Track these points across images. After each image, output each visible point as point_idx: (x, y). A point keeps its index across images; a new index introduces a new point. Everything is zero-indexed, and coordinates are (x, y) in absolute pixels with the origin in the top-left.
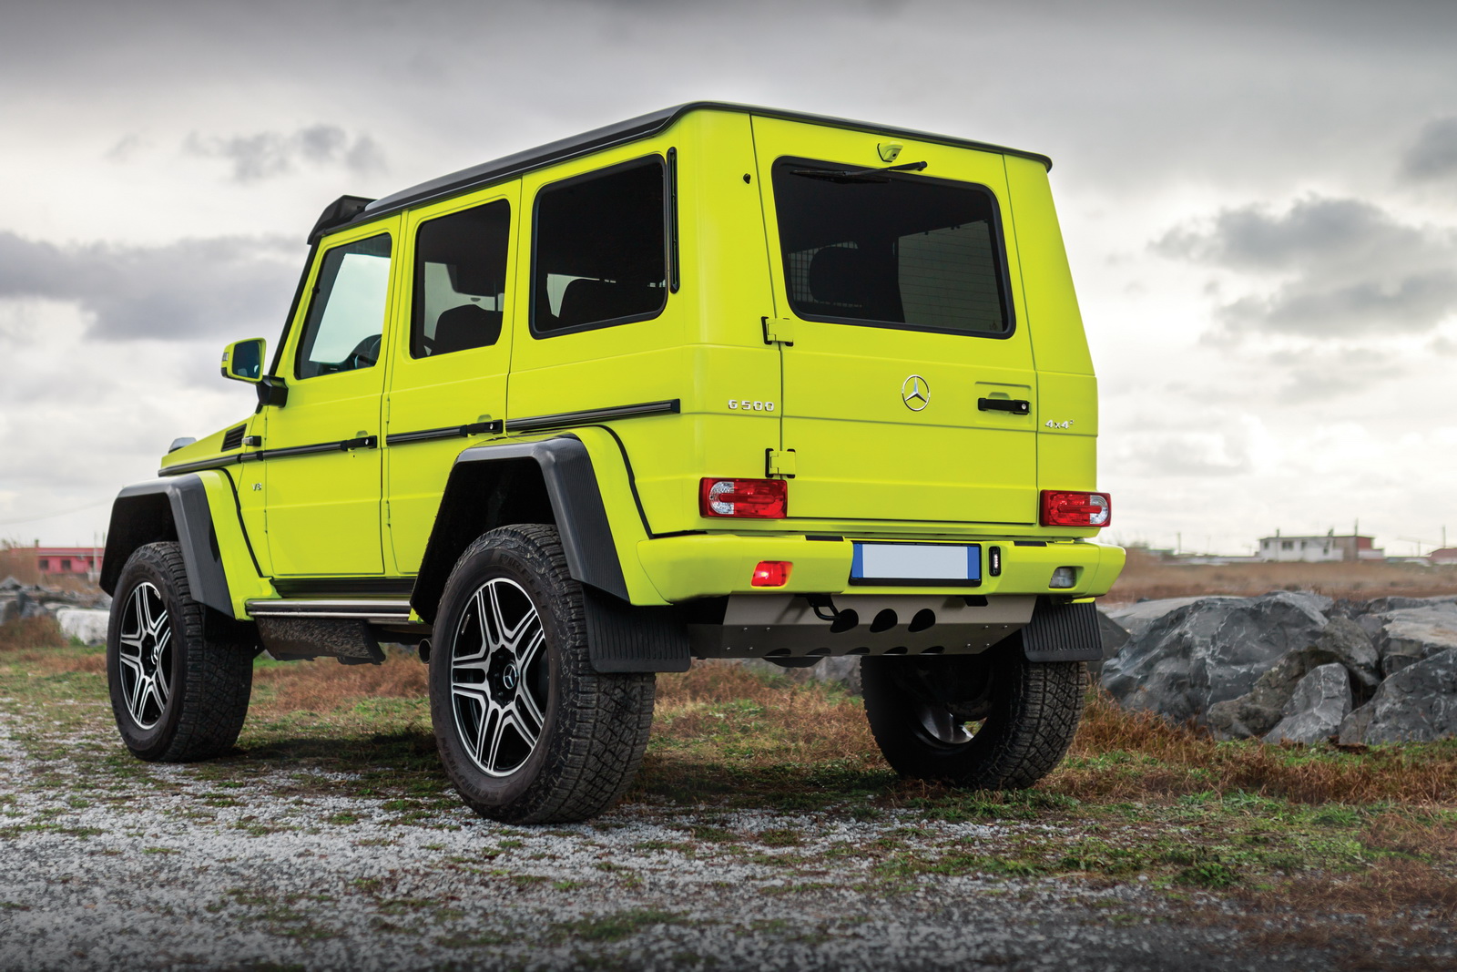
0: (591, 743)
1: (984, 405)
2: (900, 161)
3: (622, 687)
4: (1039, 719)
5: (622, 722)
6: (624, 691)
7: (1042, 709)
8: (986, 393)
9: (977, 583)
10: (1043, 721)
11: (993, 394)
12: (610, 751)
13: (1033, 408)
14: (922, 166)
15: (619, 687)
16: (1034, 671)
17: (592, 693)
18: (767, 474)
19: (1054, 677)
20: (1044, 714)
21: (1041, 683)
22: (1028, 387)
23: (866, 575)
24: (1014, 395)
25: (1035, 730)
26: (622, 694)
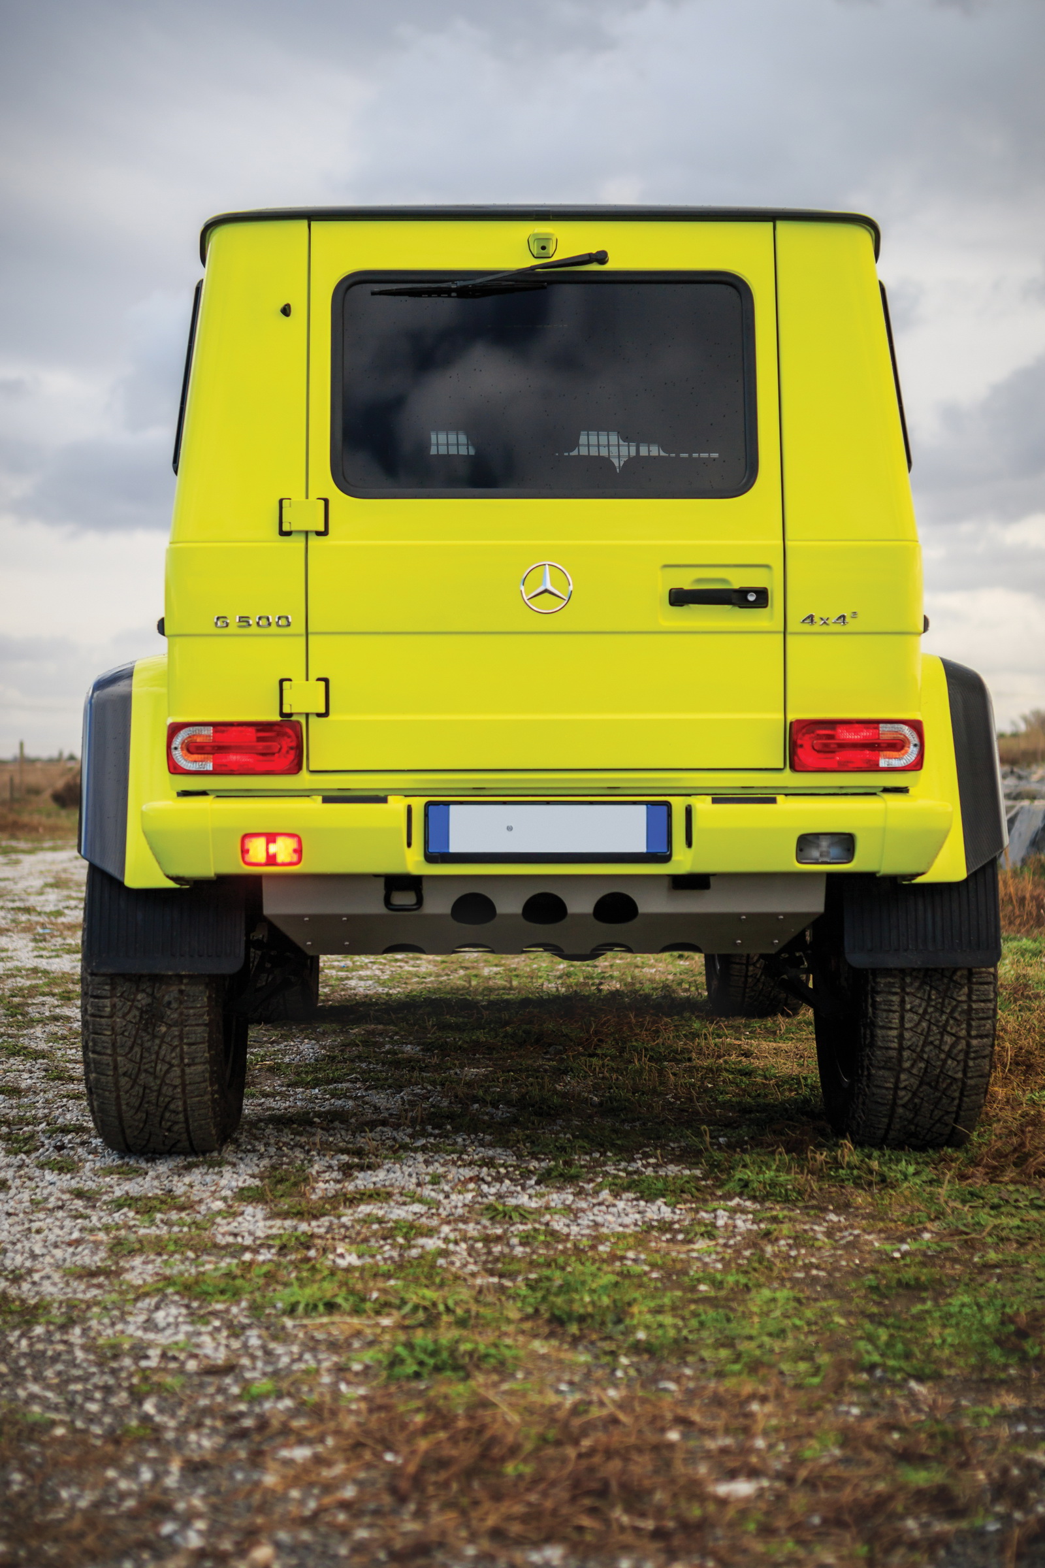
0: (115, 1061)
1: (679, 598)
2: (561, 254)
3: (149, 990)
4: (901, 1049)
5: (154, 1037)
6: (152, 995)
7: (901, 1037)
8: (686, 581)
9: (665, 858)
10: (906, 1054)
11: (699, 581)
12: (146, 1071)
13: (776, 598)
14: (601, 257)
15: (144, 991)
16: (882, 981)
17: (105, 997)
18: (282, 714)
19: (919, 989)
20: (906, 1043)
21: (895, 999)
22: (767, 566)
23: (454, 848)
24: (738, 580)
25: (896, 1067)
26: (149, 1000)
